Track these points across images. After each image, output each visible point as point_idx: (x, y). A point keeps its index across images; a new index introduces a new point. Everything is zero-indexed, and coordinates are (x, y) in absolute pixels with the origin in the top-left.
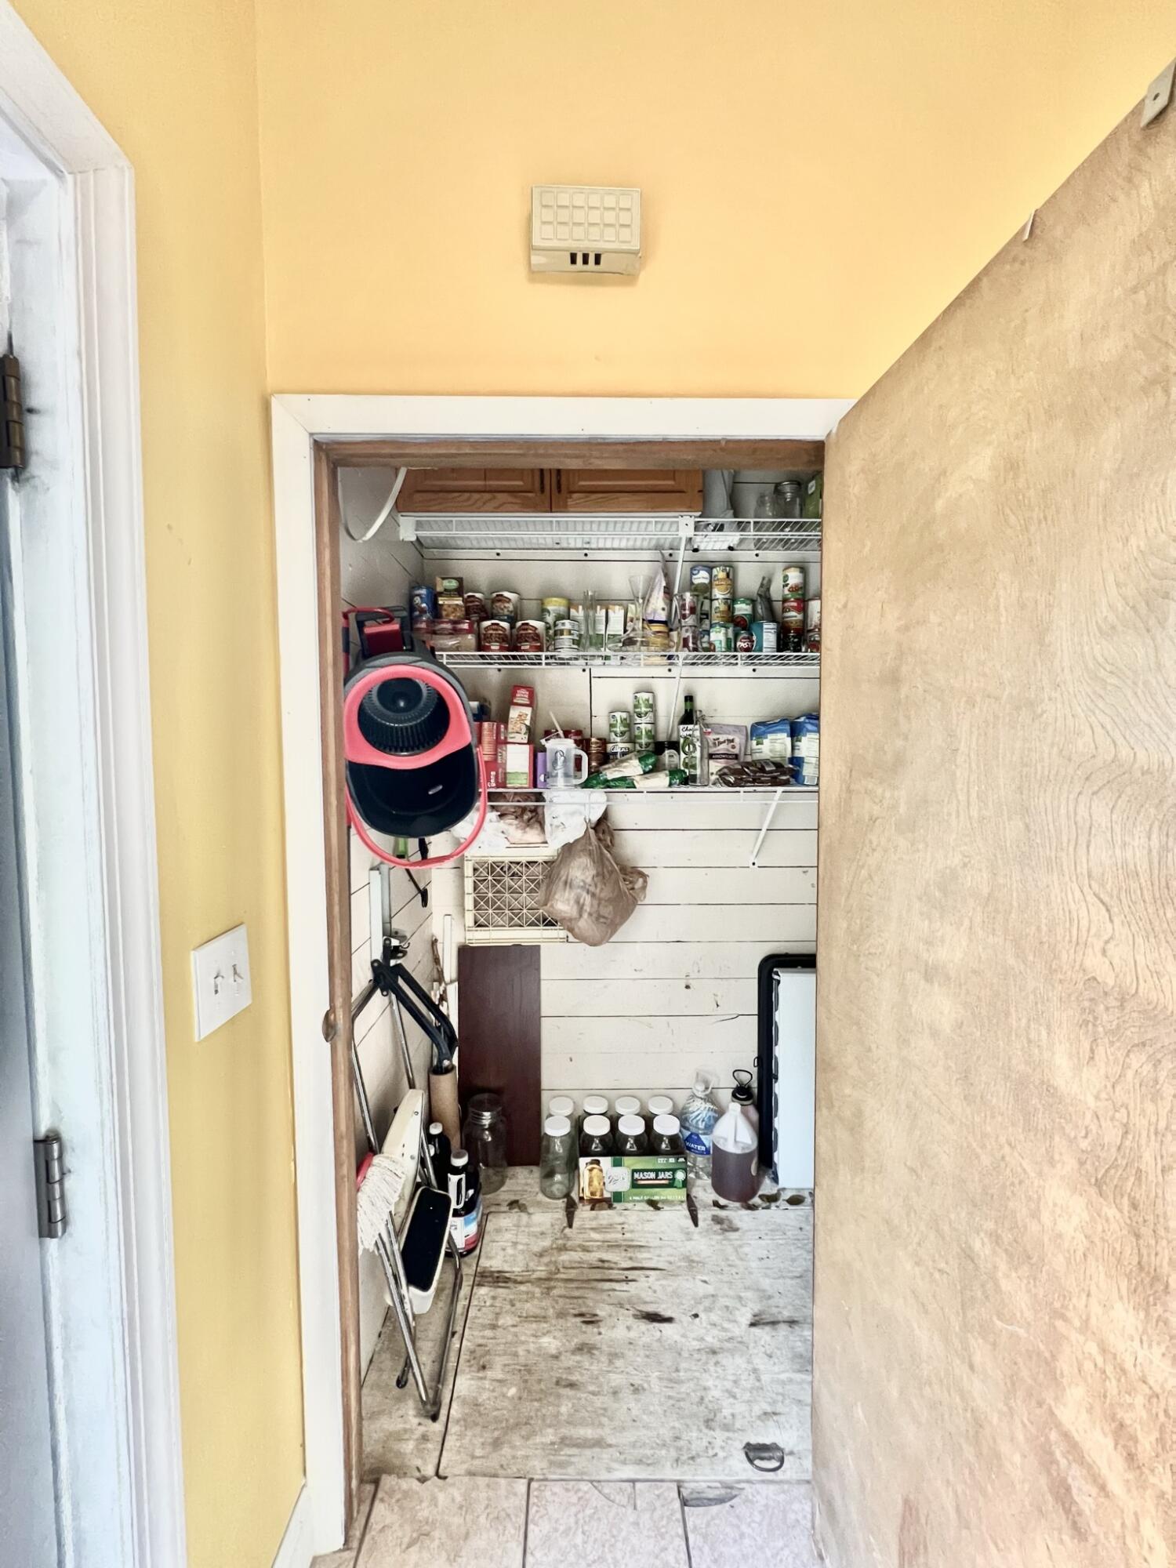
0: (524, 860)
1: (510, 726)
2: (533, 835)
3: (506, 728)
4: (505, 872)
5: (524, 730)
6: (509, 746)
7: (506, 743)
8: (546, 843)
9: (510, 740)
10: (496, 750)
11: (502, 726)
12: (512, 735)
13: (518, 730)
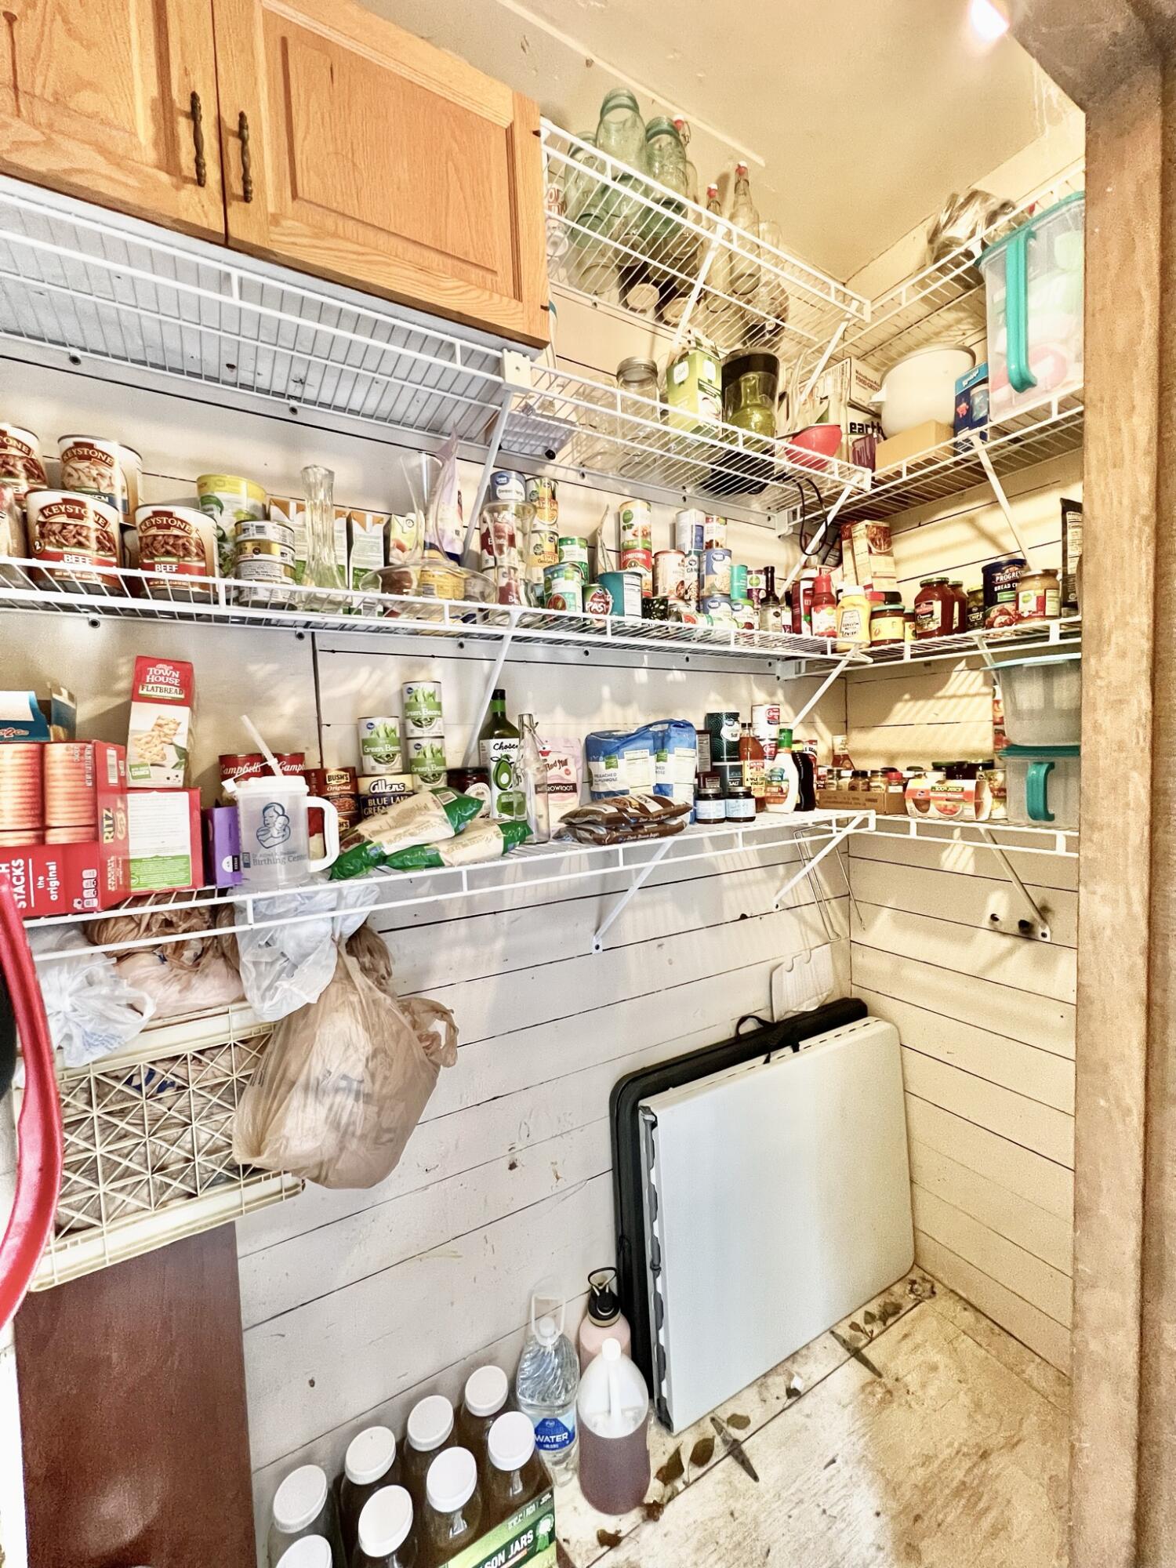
0: (189, 1051)
1: (132, 749)
2: (209, 989)
3: (122, 756)
4: (139, 1088)
5: (173, 757)
6: (131, 797)
7: (124, 789)
8: (243, 999)
9: (132, 783)
10: (95, 814)
11: (111, 753)
12: (143, 772)
13: (158, 759)
